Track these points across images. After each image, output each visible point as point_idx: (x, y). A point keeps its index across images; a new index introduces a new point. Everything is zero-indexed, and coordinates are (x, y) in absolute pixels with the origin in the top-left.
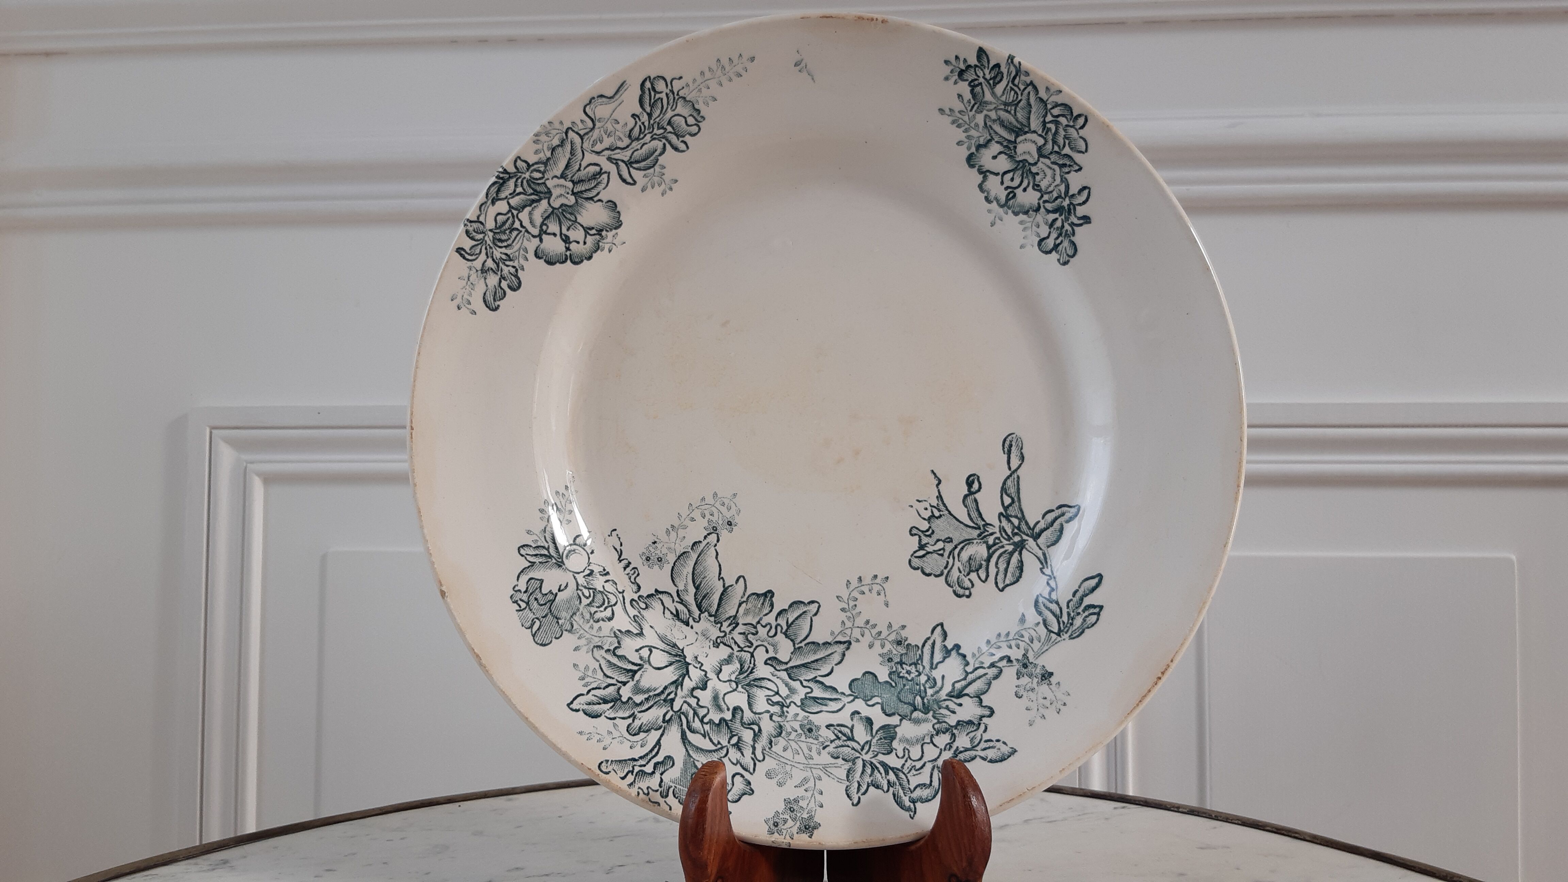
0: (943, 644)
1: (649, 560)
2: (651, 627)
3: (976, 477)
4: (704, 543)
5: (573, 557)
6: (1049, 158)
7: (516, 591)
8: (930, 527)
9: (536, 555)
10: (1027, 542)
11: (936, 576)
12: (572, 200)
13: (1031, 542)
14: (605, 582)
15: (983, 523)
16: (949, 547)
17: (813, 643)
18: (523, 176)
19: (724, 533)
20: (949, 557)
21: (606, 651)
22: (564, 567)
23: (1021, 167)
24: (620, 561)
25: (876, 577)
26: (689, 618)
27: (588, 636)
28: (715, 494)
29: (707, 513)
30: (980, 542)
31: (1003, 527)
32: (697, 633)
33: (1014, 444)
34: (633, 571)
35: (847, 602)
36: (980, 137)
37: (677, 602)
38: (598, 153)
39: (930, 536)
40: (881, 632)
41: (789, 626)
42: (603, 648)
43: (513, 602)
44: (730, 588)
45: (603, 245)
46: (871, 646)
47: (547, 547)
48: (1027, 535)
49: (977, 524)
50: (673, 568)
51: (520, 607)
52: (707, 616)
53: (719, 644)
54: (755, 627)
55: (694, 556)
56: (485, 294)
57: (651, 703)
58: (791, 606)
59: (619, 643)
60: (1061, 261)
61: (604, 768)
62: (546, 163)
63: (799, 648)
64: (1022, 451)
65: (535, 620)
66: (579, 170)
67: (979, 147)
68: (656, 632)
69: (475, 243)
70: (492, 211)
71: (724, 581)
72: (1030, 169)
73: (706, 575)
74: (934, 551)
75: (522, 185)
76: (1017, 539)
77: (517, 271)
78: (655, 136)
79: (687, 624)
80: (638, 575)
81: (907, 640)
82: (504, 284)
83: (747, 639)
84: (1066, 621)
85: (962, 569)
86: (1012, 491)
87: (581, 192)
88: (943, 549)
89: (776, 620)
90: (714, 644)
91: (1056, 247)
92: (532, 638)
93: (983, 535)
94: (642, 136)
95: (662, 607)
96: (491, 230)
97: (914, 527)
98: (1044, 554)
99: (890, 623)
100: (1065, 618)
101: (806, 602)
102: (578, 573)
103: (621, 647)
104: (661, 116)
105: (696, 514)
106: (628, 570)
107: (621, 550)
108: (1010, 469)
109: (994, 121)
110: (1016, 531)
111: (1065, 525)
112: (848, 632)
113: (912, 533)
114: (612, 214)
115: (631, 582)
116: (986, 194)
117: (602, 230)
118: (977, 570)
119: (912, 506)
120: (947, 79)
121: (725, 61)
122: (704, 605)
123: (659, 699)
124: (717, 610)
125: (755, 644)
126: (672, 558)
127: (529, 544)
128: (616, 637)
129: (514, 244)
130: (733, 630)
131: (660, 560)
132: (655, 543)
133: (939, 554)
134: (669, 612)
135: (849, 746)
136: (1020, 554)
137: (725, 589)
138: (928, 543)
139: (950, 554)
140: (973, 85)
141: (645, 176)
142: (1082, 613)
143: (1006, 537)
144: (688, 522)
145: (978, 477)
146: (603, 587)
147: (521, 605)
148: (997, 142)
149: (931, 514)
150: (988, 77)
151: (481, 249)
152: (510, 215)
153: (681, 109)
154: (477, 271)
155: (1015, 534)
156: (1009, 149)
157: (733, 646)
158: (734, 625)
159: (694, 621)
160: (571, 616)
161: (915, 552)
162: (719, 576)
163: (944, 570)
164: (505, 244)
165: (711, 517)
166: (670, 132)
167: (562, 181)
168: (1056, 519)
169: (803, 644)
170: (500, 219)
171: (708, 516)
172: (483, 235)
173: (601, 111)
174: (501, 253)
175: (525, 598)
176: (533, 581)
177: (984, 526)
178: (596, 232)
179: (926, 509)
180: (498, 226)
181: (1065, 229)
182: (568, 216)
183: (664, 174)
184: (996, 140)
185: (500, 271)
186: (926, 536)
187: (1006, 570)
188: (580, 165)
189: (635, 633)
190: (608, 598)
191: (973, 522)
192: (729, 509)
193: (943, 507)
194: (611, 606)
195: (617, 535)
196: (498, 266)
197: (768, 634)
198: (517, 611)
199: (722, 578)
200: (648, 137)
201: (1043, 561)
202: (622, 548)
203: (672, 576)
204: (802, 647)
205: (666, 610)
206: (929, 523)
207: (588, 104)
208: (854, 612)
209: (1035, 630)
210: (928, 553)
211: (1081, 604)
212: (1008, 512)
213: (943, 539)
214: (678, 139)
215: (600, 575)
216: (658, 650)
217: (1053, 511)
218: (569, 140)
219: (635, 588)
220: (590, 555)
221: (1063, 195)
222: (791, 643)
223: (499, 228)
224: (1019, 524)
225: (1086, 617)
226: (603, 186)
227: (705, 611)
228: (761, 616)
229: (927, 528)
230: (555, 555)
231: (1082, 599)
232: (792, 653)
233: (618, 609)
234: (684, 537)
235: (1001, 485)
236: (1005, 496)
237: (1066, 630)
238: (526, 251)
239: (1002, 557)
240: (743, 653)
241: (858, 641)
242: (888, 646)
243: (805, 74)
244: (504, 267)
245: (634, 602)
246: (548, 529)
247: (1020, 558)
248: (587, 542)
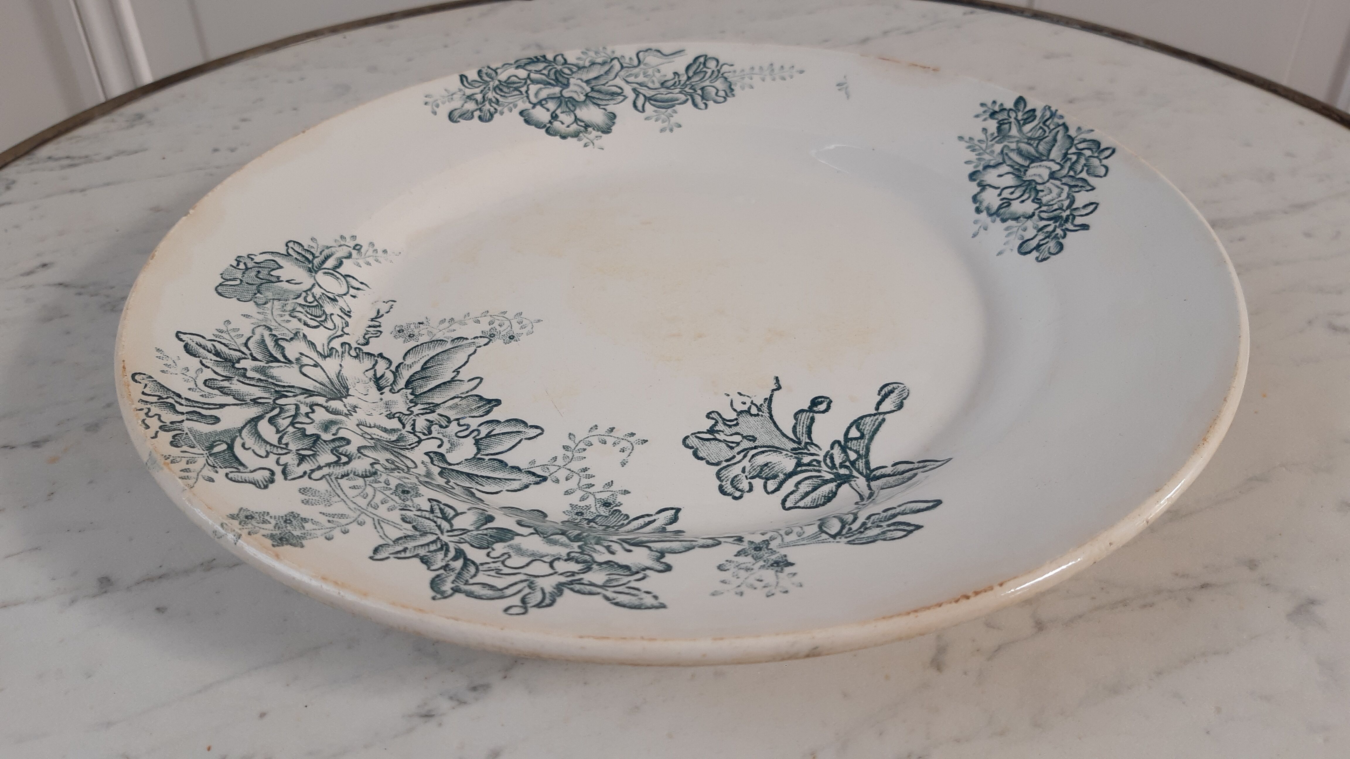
1: (400, 332)
2: (341, 364)
3: (828, 400)
4: (469, 341)
5: (330, 279)
6: (1061, 180)
7: (249, 257)
8: (736, 419)
9: (299, 253)
10: (855, 478)
11: (709, 464)
12: (582, 98)
13: (860, 481)
14: (338, 314)
15: (808, 441)
16: (746, 444)
17: (502, 461)
18: (556, 66)
19: (498, 342)
20: (739, 453)
21: (271, 334)
22: (313, 275)
23: (1026, 185)
24: (373, 318)
25: (633, 434)
26: (388, 386)
27: (269, 317)
28: (520, 314)
29: (497, 322)
30: (791, 456)
31: (832, 454)
32: (381, 399)
33: (896, 391)
34: (376, 330)
35: (577, 443)
36: (992, 160)
37: (390, 371)
38: (628, 82)
39: (730, 426)
40: (593, 485)
41: (488, 435)
42: (271, 331)
43: (236, 260)
44: (458, 382)
45: (583, 137)
46: (568, 493)
47: (316, 256)
48: (861, 473)
49: (799, 439)
50: (418, 346)
51: (238, 266)
52: (408, 393)
53: (395, 417)
54: (449, 422)
55: (449, 346)
56: (455, 109)
57: (262, 384)
58: (509, 421)
59: (292, 339)
60: (1040, 259)
61: (137, 377)
62: (580, 68)
63: (480, 458)
64: (904, 401)
65: (238, 280)
66: (604, 85)
67: (987, 167)
68: (341, 370)
69: (479, 79)
70: (512, 71)
71: (458, 374)
72: (1036, 187)
73: (445, 363)
74: (725, 441)
75: (549, 71)
76: (843, 471)
77: (496, 112)
78: (683, 92)
79: (381, 388)
80: (377, 336)
81: (619, 506)
82: (477, 114)
83: (429, 428)
84: (854, 529)
85: (746, 470)
86: (867, 429)
87: (594, 98)
88: (738, 444)
89: (479, 426)
90: (390, 415)
91: (1038, 247)
92: (218, 285)
93: (800, 451)
94: (672, 88)
95: (371, 367)
96: (499, 81)
97: (717, 413)
98: (872, 493)
99: (612, 481)
100: (855, 526)
101: (529, 424)
102: (321, 288)
103: (289, 342)
104: (699, 82)
105: (485, 320)
106: (372, 329)
107: (383, 315)
108: (877, 409)
109: (1013, 150)
110: (848, 464)
111: (919, 476)
112: (552, 469)
113: (711, 416)
114: (607, 121)
115: (365, 334)
116: (977, 205)
117: (589, 126)
118: (767, 479)
119: (728, 397)
120: (977, 116)
121: (777, 67)
122: (416, 383)
123: (273, 387)
124: (425, 393)
125: (434, 434)
126: (424, 340)
127: (304, 244)
128: (295, 336)
129: (510, 98)
130: (422, 414)
131: (411, 336)
132: (421, 323)
133: (728, 446)
134: (374, 373)
135: (435, 522)
136: (839, 486)
137: (452, 381)
138: (723, 432)
139: (742, 451)
140: (1001, 124)
141: (655, 111)
142: (885, 526)
143: (830, 465)
144: (470, 321)
145: (830, 401)
146: (332, 314)
147: (240, 265)
148: (1008, 165)
149: (746, 409)
150: (1020, 117)
151: (480, 86)
152: (524, 81)
153: (719, 84)
154: (464, 95)
155: (842, 465)
156: (1019, 171)
157: (408, 425)
158: (428, 411)
159: (391, 390)
160: (273, 299)
161: (699, 433)
162: (456, 370)
163: (724, 462)
164: (502, 94)
165: (497, 327)
166: (698, 94)
167: (584, 85)
168: (911, 469)
169: (487, 458)
170: (513, 79)
171: (496, 325)
172: (490, 80)
173: (651, 59)
174: (494, 96)
175: (251, 265)
176: (273, 262)
177: (807, 443)
178: (584, 125)
179: (744, 403)
180: (508, 82)
181: (1056, 233)
182: (570, 105)
183: (672, 116)
184: (1008, 164)
185: (482, 105)
186: (725, 424)
187: (807, 494)
188: (607, 82)
189: (319, 350)
190: (325, 320)
191: (796, 435)
192: (523, 328)
193: (766, 409)
194: (321, 325)
195: (392, 305)
196: (484, 101)
197: (456, 433)
198: (232, 266)
199: (458, 372)
200: (677, 90)
201: (865, 497)
202: (385, 315)
203: (409, 351)
204: (484, 459)
205: (372, 371)
206: (738, 415)
207: (643, 51)
208: (577, 455)
209: (801, 528)
210: (716, 439)
211: (891, 519)
212: (849, 444)
213: (744, 435)
214: (702, 101)
215: (340, 309)
216: (323, 371)
217: (911, 462)
218: (611, 65)
219: (363, 339)
220: (349, 295)
221: (1064, 208)
222: (475, 451)
223: (508, 83)
224: (857, 460)
225: (889, 531)
226: (615, 102)
227: (411, 388)
228: (467, 416)
229: (732, 418)
230: (315, 264)
231: (895, 515)
232: (466, 460)
233: (325, 331)
234: (455, 330)
235: (855, 418)
236: (853, 429)
237: (849, 535)
238: (515, 106)
239: (810, 480)
240: (412, 434)
241: (557, 481)
242: (590, 501)
243: (843, 92)
244: (487, 105)
245: (347, 344)
246: (333, 249)
247: (834, 490)
248: (358, 289)
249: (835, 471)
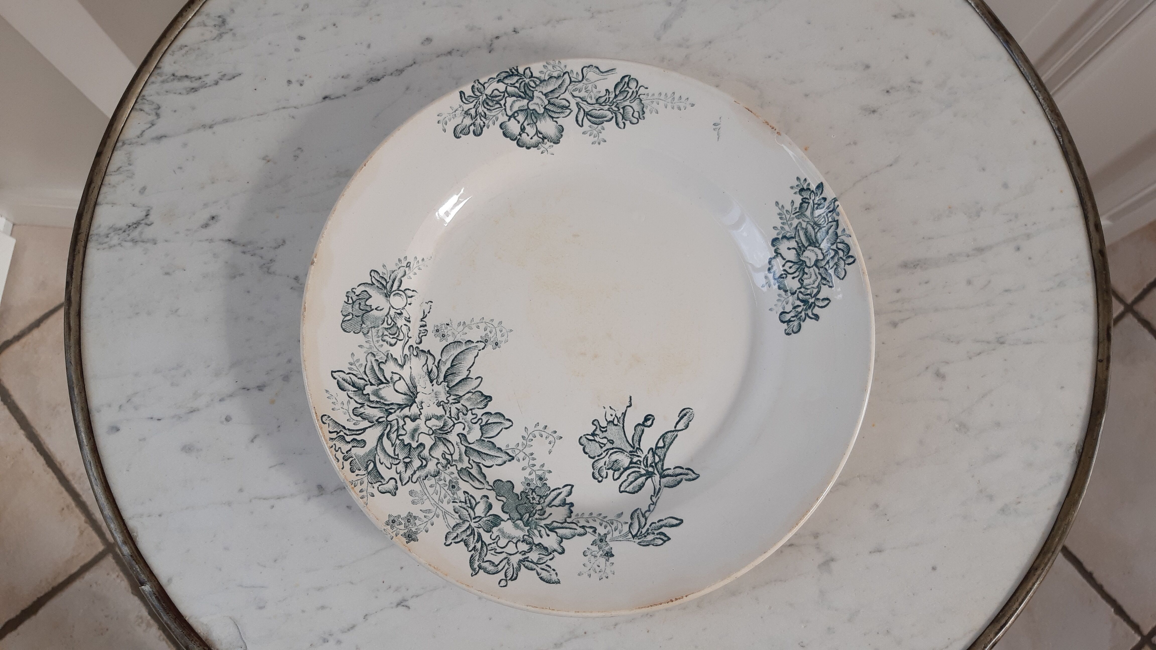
0: (565, 497)
1: (437, 332)
2: (411, 367)
4: (475, 344)
5: (397, 298)
6: (819, 270)
7: (352, 291)
8: (606, 427)
9: (378, 281)
10: (655, 475)
11: (589, 457)
12: (542, 111)
13: (657, 477)
14: (405, 325)
15: (638, 447)
16: (609, 446)
17: (493, 443)
18: (525, 79)
19: (489, 347)
20: (604, 452)
21: (375, 360)
22: (388, 298)
23: (800, 264)
24: (422, 321)
25: (555, 432)
26: (435, 379)
27: (372, 344)
28: (501, 323)
29: (489, 329)
30: (628, 456)
31: (648, 457)
32: (433, 390)
33: (688, 415)
34: (424, 331)
35: (529, 434)
36: (789, 232)
37: (435, 365)
38: (574, 96)
39: (603, 432)
40: (535, 465)
41: (487, 424)
42: (375, 357)
43: (346, 296)
44: (470, 379)
45: (541, 146)
46: (523, 469)
47: (387, 281)
48: (658, 472)
49: (634, 445)
50: (447, 345)
51: (348, 301)
52: (446, 386)
53: (440, 405)
54: (467, 411)
55: (464, 347)
56: (458, 125)
57: (378, 406)
58: (496, 414)
59: (386, 361)
60: (786, 332)
61: (324, 419)
62: (542, 81)
63: (483, 440)
64: (690, 423)
65: (351, 314)
66: (557, 98)
67: (784, 237)
68: (411, 372)
69: (472, 95)
70: (495, 85)
71: (470, 373)
72: (804, 268)
73: (462, 363)
74: (599, 442)
75: (520, 84)
76: (650, 469)
77: (484, 126)
78: (611, 109)
79: (431, 381)
80: (426, 335)
81: (546, 480)
82: (472, 128)
83: (458, 414)
84: (643, 532)
85: (607, 464)
86: (668, 441)
87: (550, 110)
88: (605, 445)
89: (482, 416)
90: (438, 403)
91: (789, 321)
92: (341, 322)
93: (633, 453)
94: (604, 104)
95: (425, 362)
96: (486, 95)
97: (598, 420)
98: (660, 489)
99: (544, 463)
100: (644, 530)
101: (506, 418)
102: (393, 308)
103: (385, 364)
104: (622, 101)
105: (482, 326)
106: (422, 329)
107: (426, 315)
108: (675, 427)
109: (803, 228)
110: (653, 464)
111: (684, 481)
112: (517, 452)
113: (594, 423)
114: (557, 134)
115: (419, 336)
116: (770, 266)
117: (546, 138)
118: (615, 471)
119: (605, 408)
120: (792, 188)
121: (677, 96)
122: (449, 378)
123: (384, 407)
124: (454, 386)
125: (461, 420)
126: (451, 340)
127: (379, 272)
128: (387, 356)
129: (493, 111)
130: (454, 403)
131: (443, 336)
132: (448, 325)
133: (600, 446)
134: (427, 368)
135: (468, 511)
136: (646, 479)
137: (467, 378)
138: (598, 435)
139: (606, 450)
140: (804, 201)
141: (590, 126)
142: (656, 534)
143: (645, 464)
144: (474, 327)
145: (654, 419)
146: (401, 326)
147: (349, 301)
148: (796, 241)
149: (612, 420)
150: (816, 202)
151: (473, 101)
152: (502, 94)
153: (636, 105)
154: (463, 110)
155: (651, 466)
156: (800, 249)
157: (448, 412)
158: (457, 401)
159: (437, 383)
160: (372, 327)
161: (588, 435)
162: (469, 368)
163: (597, 457)
164: (488, 107)
165: (489, 333)
166: (620, 113)
167: (543, 97)
168: (681, 474)
169: (486, 440)
170: (496, 92)
171: (488, 331)
172: (480, 94)
173: (591, 75)
174: (483, 110)
175: (355, 298)
176: (366, 293)
177: (637, 448)
178: (542, 137)
179: (612, 415)
180: (492, 95)
181: (801, 315)
182: (533, 117)
183: (601, 133)
184: (797, 239)
185: (475, 120)
186: (601, 430)
187: (632, 482)
188: (560, 96)
189: (399, 363)
190: (399, 334)
191: (633, 442)
192: (502, 336)
193: (622, 421)
194: (398, 339)
195: (431, 306)
196: (476, 116)
197: (471, 420)
198: (345, 302)
199: (470, 371)
200: (607, 107)
201: (656, 493)
202: (428, 314)
203: (443, 349)
204: (485, 441)
205: (426, 366)
206: (607, 424)
207: (586, 67)
208: (528, 443)
209: (622, 525)
210: (594, 440)
211: (659, 529)
212: (657, 451)
213: (609, 439)
214: (622, 120)
215: (405, 319)
216: (404, 382)
217: (683, 468)
218: (563, 78)
219: (418, 341)
220: (407, 305)
221: (813, 295)
222: (481, 435)
223: (491, 97)
224: (658, 462)
225: (657, 538)
226: (564, 115)
227: (447, 382)
228: (476, 407)
229: (605, 426)
230: (388, 289)
231: (661, 527)
232: (477, 440)
233: (400, 344)
234: (466, 333)
235: (664, 433)
236: (661, 440)
237: (639, 537)
238: (497, 119)
239: (635, 474)
240: (450, 420)
241: (519, 460)
242: (533, 476)
243: (716, 133)
244: (479, 119)
245: (411, 348)
246: (396, 272)
247: (644, 481)
248: (412, 297)
249: (647, 468)
